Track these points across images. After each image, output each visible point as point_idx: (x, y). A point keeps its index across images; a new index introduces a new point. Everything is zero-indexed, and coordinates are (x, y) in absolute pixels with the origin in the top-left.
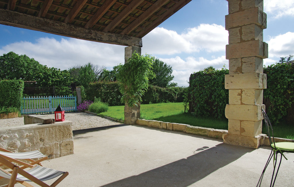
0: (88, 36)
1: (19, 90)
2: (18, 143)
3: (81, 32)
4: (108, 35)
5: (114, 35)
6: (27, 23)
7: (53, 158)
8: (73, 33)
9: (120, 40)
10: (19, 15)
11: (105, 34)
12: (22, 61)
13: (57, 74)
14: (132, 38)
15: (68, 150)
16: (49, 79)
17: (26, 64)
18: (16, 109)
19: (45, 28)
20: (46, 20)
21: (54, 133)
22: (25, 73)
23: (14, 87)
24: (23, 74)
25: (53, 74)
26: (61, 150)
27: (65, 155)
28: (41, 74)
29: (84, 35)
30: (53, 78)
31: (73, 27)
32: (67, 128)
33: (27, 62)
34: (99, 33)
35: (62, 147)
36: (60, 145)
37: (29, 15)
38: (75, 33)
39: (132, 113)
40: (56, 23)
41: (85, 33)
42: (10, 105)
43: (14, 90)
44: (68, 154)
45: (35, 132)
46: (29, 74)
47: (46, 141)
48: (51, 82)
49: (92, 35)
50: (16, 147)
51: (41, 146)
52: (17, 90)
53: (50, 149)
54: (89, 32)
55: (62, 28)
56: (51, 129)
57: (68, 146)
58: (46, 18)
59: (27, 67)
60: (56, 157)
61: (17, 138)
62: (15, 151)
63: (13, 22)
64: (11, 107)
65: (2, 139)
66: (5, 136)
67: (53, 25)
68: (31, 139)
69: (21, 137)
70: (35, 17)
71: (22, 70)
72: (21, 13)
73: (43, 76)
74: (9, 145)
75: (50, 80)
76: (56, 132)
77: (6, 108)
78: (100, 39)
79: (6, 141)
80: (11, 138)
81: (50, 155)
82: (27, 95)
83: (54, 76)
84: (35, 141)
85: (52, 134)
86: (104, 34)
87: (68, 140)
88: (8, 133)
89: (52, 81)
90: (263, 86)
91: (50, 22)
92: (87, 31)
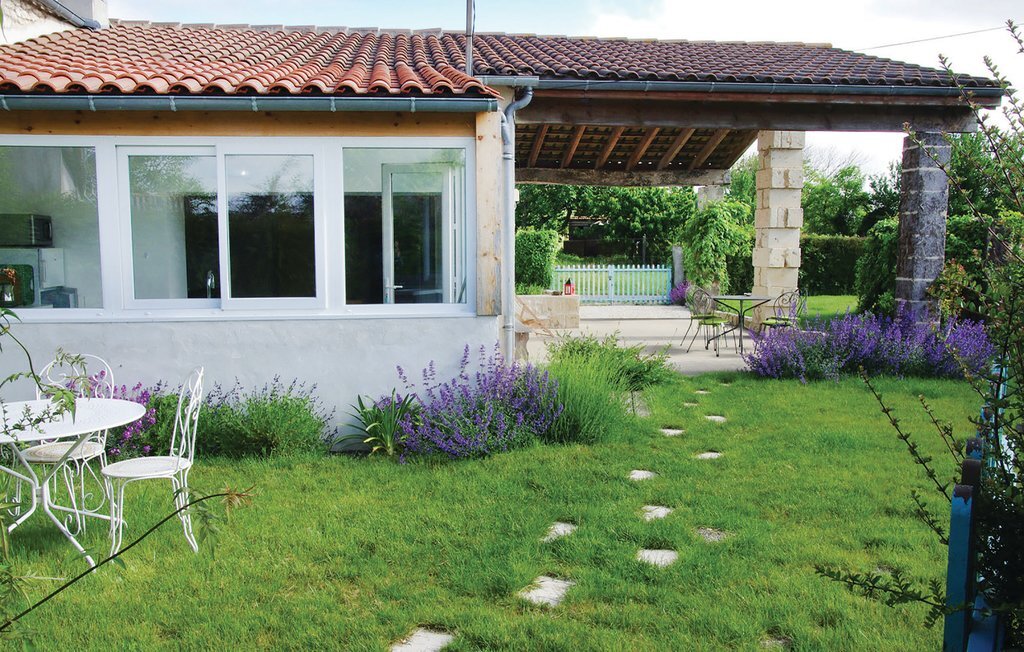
0: (627, 181)
1: (548, 251)
4: (660, 175)
5: (671, 173)
11: (655, 175)
13: (659, 199)
14: (707, 173)
22: (574, 196)
23: (539, 246)
25: (648, 198)
29: (622, 181)
30: (647, 211)
31: (605, 173)
34: (645, 176)
38: (608, 180)
41: (623, 178)
43: (541, 251)
45: (544, 301)
46: (586, 201)
48: (638, 225)
49: (634, 180)
52: (544, 251)
54: (630, 175)
55: (590, 177)
56: (559, 301)
72: (541, 167)
75: (637, 219)
76: (562, 303)
78: (648, 183)
83: (648, 206)
85: (559, 305)
86: (653, 175)
89: (643, 221)
90: (786, 264)
91: (575, 172)
92: (626, 175)
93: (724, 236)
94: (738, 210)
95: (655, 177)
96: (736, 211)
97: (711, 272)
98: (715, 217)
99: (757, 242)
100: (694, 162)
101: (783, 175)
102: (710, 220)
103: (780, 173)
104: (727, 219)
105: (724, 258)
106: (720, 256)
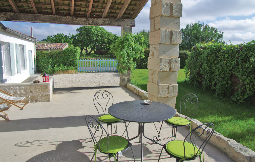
0: (86, 23)
1: (75, 54)
2: (19, 92)
3: (81, 21)
4: (103, 20)
5: (108, 20)
6: (45, 20)
7: (38, 102)
8: (75, 22)
9: (113, 23)
10: (40, 16)
12: (94, 30)
14: (125, 20)
15: (47, 99)
16: (111, 44)
17: (96, 32)
18: (73, 68)
19: (55, 21)
20: (56, 16)
21: (38, 88)
23: (72, 53)
24: (94, 40)
25: (115, 39)
26: (42, 98)
27: (44, 102)
28: (106, 40)
29: (83, 22)
31: (75, 18)
32: (46, 86)
33: (97, 31)
34: (95, 20)
35: (43, 97)
36: (42, 95)
37: (45, 15)
38: (76, 22)
39: (123, 78)
40: (63, 17)
41: (84, 21)
42: (70, 65)
43: (73, 54)
44: (46, 101)
45: (27, 87)
47: (34, 92)
49: (89, 22)
50: (17, 94)
51: (31, 95)
52: (74, 54)
53: (36, 97)
54: (87, 20)
55: (67, 20)
56: (36, 86)
57: (47, 97)
58: (56, 15)
59: (97, 34)
60: (39, 102)
61: (18, 89)
62: (17, 95)
63: (37, 21)
64: (71, 66)
65: (11, 89)
66: (12, 88)
67: (61, 19)
68: (25, 91)
69: (20, 89)
70: (49, 15)
71: (93, 37)
72: (41, 14)
73: (107, 42)
74: (14, 92)
76: (39, 88)
77: (67, 67)
78: (96, 24)
79: (12, 90)
80: (15, 89)
81: (36, 100)
82: (98, 55)
84: (27, 92)
85: (37, 89)
86: (99, 20)
87: (47, 93)
88: (13, 87)
90: (170, 69)
91: (59, 17)
92: (85, 19)
93: (133, 49)
94: (139, 38)
95: (100, 21)
96: (138, 38)
97: (127, 66)
98: (127, 40)
99: (150, 53)
100: (119, 15)
101: (169, 7)
102: (125, 42)
103: (167, 5)
104: (134, 41)
105: (132, 59)
106: (130, 59)
